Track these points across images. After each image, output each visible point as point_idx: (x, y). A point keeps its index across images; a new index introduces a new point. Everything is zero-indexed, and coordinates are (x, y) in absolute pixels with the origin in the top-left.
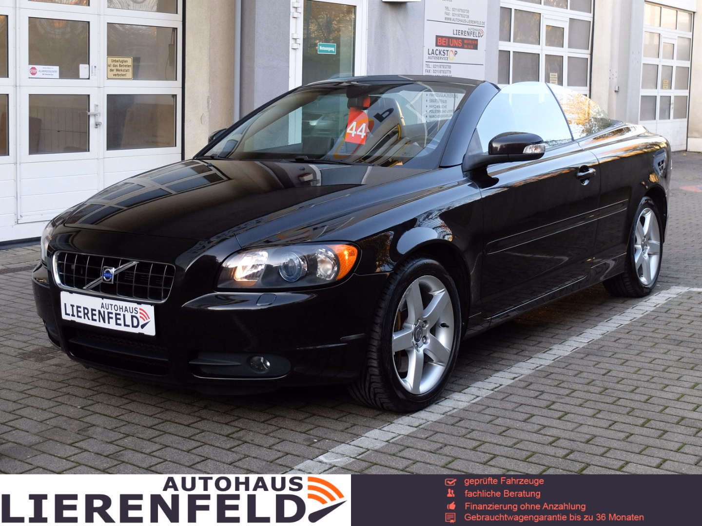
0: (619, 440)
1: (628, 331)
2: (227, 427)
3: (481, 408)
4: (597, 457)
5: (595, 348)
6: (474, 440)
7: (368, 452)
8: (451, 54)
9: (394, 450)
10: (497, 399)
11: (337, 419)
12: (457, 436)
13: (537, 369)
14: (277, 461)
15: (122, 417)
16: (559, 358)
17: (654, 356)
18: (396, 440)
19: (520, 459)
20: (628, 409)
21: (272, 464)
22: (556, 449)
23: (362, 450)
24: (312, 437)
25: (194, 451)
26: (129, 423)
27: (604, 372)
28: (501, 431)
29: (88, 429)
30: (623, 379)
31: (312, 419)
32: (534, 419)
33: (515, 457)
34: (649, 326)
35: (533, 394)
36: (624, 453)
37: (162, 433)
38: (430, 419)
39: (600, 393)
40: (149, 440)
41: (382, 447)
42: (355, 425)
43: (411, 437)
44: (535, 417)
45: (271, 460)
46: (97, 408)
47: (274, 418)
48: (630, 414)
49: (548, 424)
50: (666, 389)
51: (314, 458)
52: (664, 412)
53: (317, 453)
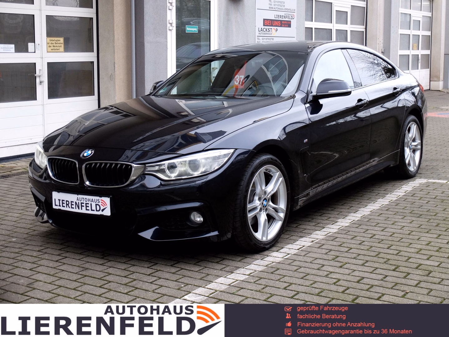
1: (387, 209)
2: (125, 279)
4: (364, 292)
5: (365, 220)
6: (285, 282)
7: (216, 293)
8: (274, 31)
9: (233, 290)
10: (301, 256)
11: (197, 272)
12: (274, 280)
13: (327, 235)
14: (157, 300)
15: (56, 275)
16: (342, 228)
17: (403, 224)
18: (235, 284)
19: (314, 294)
20: (385, 260)
22: (338, 287)
23: (212, 291)
24: (180, 283)
25: (103, 295)
26: (61, 278)
27: (370, 236)
28: (302, 276)
29: (34, 283)
30: (383, 240)
31: (181, 272)
32: (324, 268)
33: (311, 293)
34: (401, 205)
35: (324, 251)
36: (381, 288)
37: (82, 284)
38: (257, 270)
39: (368, 250)
40: (74, 289)
41: (225, 289)
42: (208, 275)
43: (244, 282)
44: (325, 266)
45: (154, 299)
46: (40, 269)
47: (156, 272)
48: (386, 263)
49: (333, 271)
50: (410, 246)
51: (181, 297)
52: (408, 261)
53: (184, 294)
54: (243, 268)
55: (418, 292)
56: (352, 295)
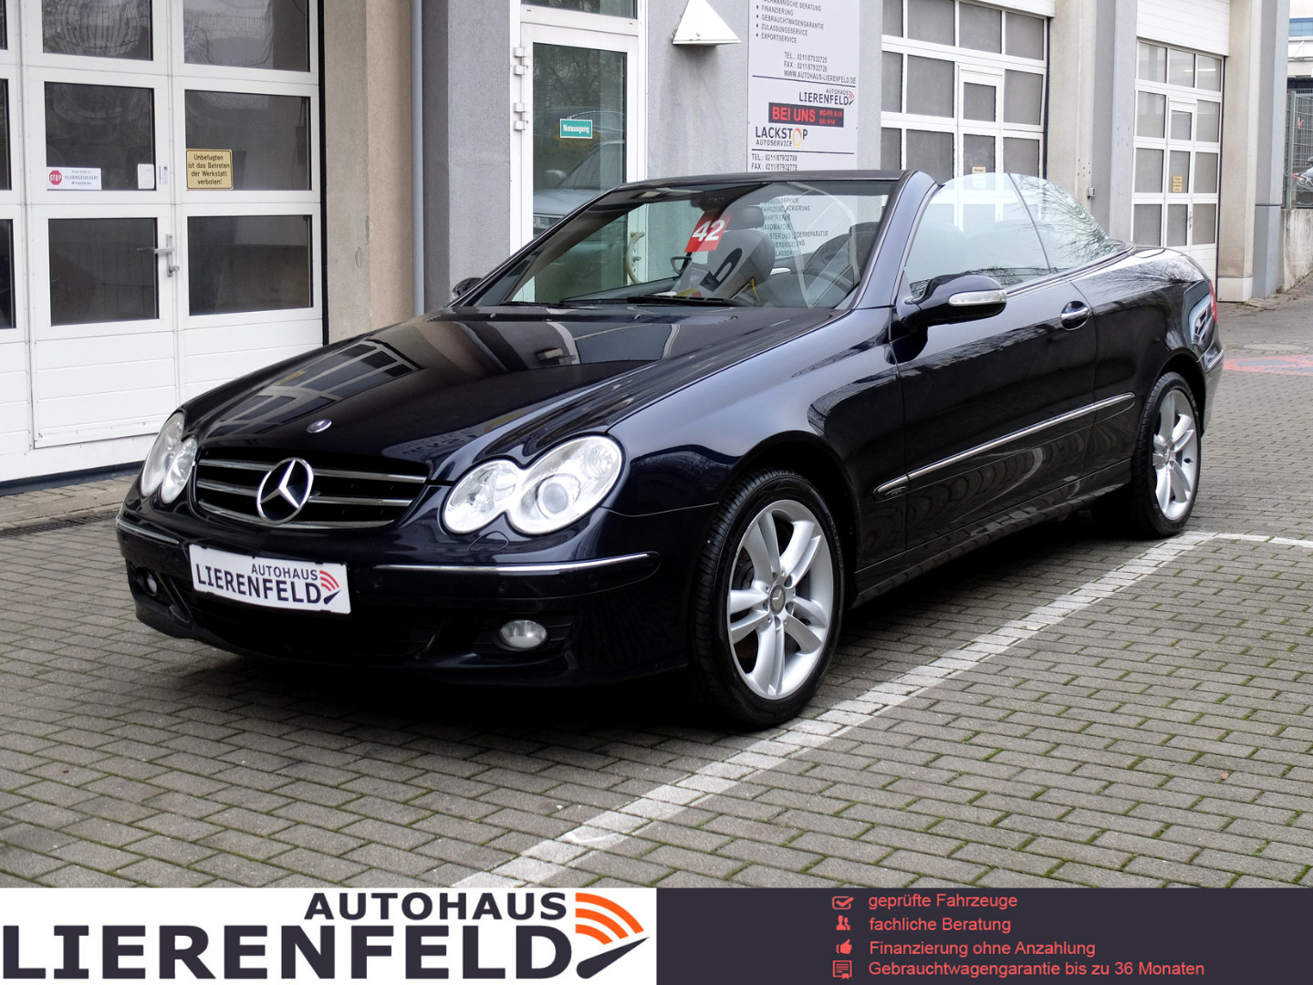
0: (1089, 793)
1: (1108, 609)
2: (404, 787)
3: (849, 745)
4: (1053, 824)
5: (1050, 639)
6: (837, 799)
7: (651, 825)
9: (697, 820)
10: (878, 730)
11: (597, 771)
12: (807, 793)
13: (949, 677)
14: (492, 843)
15: (220, 776)
16: (987, 658)
17: (1153, 650)
18: (701, 803)
19: (917, 829)
20: (1107, 741)
21: (482, 848)
22: (980, 810)
23: (640, 821)
24: (554, 801)
25: (346, 830)
26: (233, 785)
27: (1066, 679)
28: (884, 783)
29: (160, 797)
30: (1099, 690)
31: (554, 772)
32: (942, 762)
33: (907, 827)
34: (1146, 600)
35: (940, 719)
36: (1098, 814)
37: (290, 800)
38: (761, 766)
39: (1059, 716)
40: (268, 813)
41: (675, 816)
42: (628, 779)
43: (727, 796)
44: (944, 757)
45: (482, 842)
46: (175, 761)
47: (487, 770)
48: (1109, 750)
49: (967, 770)
50: (1173, 706)
51: (557, 837)
52: (1168, 744)
53: (563, 829)
54: (723, 761)
55: (1196, 825)
56: (1019, 831)
